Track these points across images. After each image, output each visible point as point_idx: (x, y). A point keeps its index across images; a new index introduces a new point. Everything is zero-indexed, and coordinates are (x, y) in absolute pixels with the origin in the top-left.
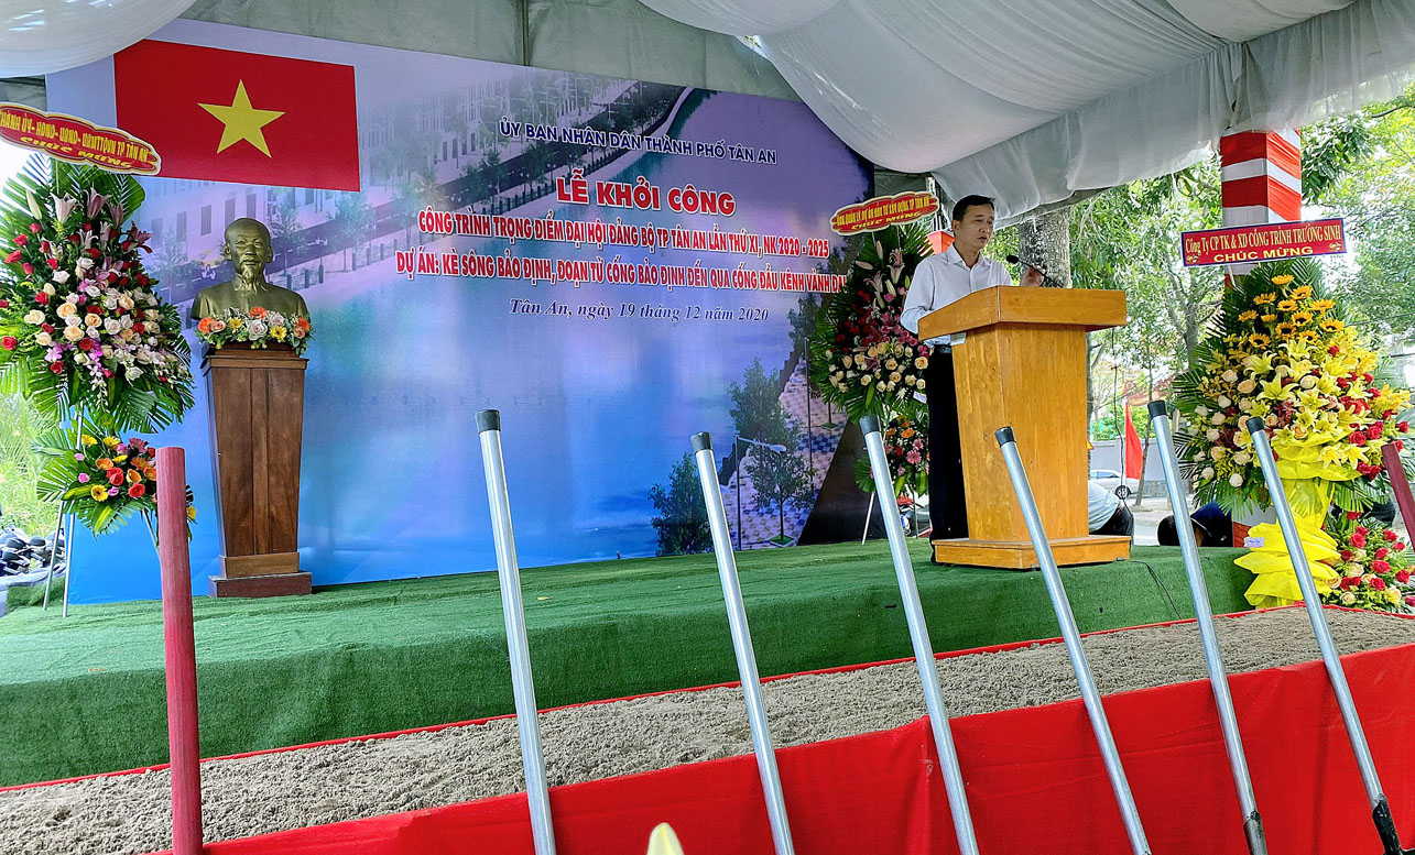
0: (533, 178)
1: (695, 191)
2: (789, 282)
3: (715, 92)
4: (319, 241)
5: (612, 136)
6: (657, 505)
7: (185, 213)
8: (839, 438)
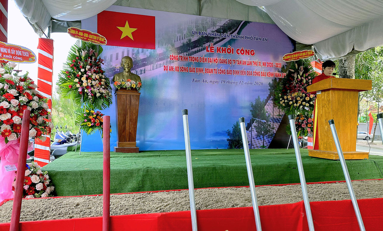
0: (200, 46)
1: (244, 49)
2: (269, 74)
3: (251, 22)
4: (145, 62)
5: (222, 34)
6: (228, 135)
7: (112, 54)
8: (282, 119)
